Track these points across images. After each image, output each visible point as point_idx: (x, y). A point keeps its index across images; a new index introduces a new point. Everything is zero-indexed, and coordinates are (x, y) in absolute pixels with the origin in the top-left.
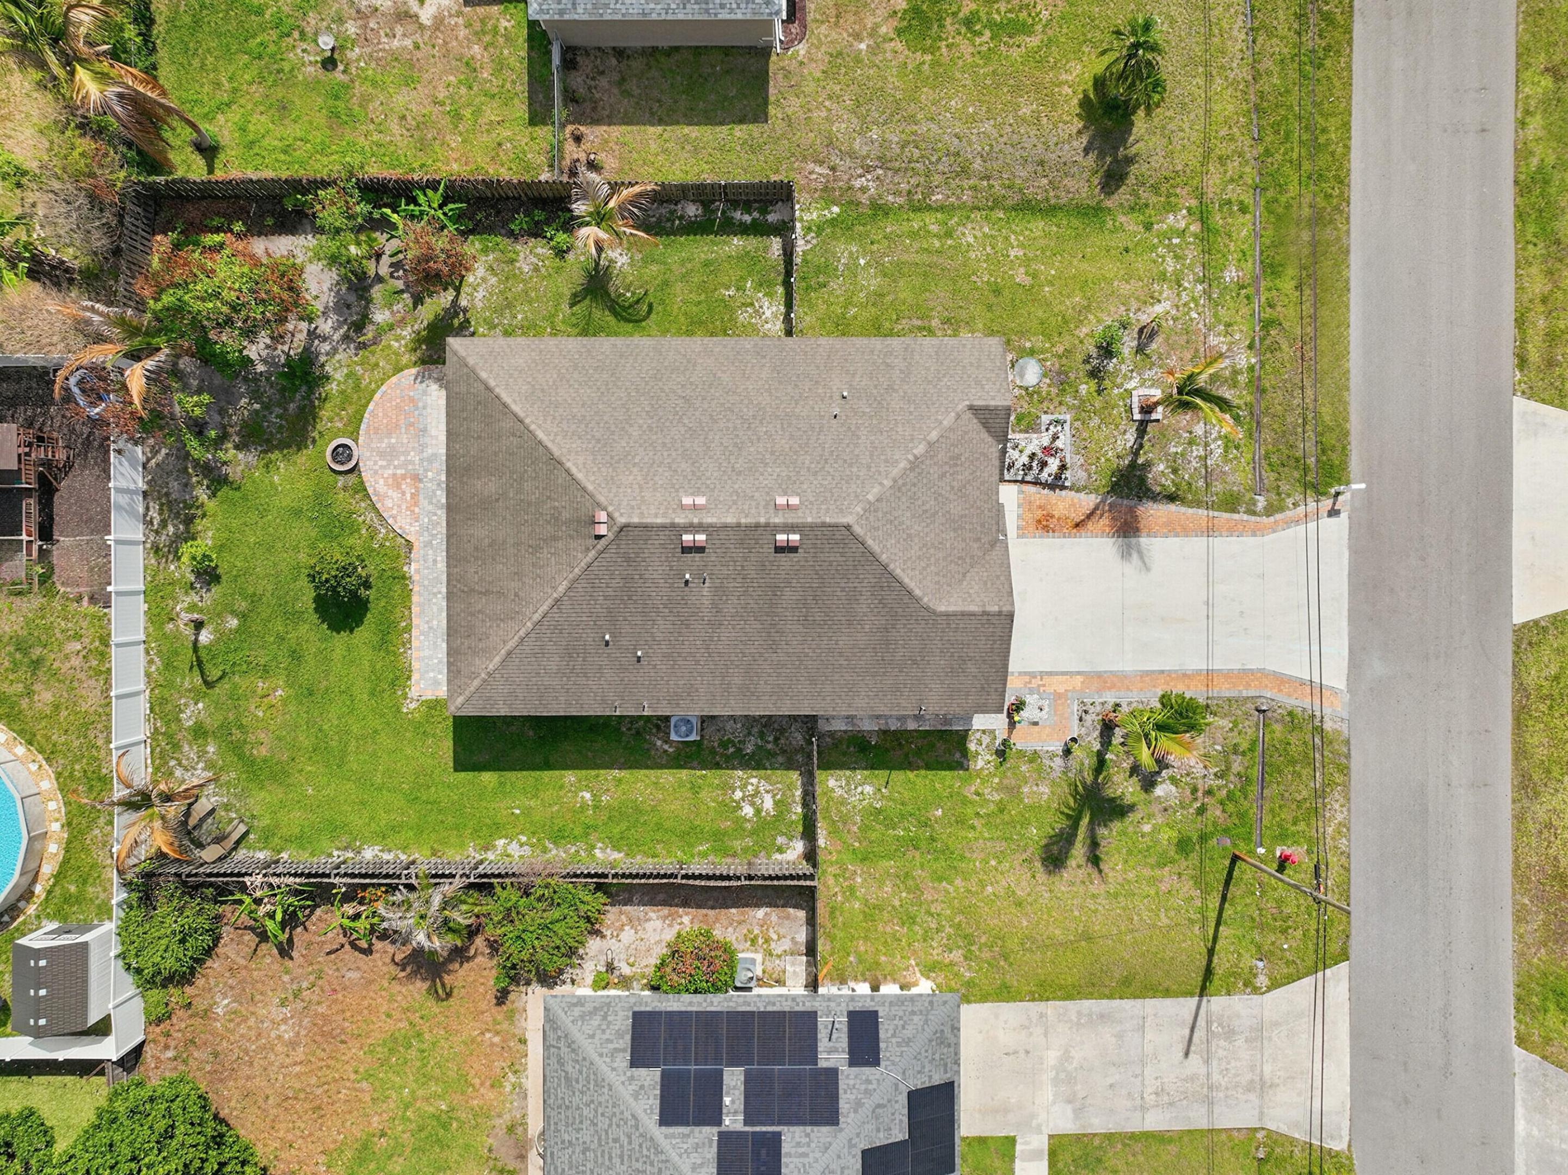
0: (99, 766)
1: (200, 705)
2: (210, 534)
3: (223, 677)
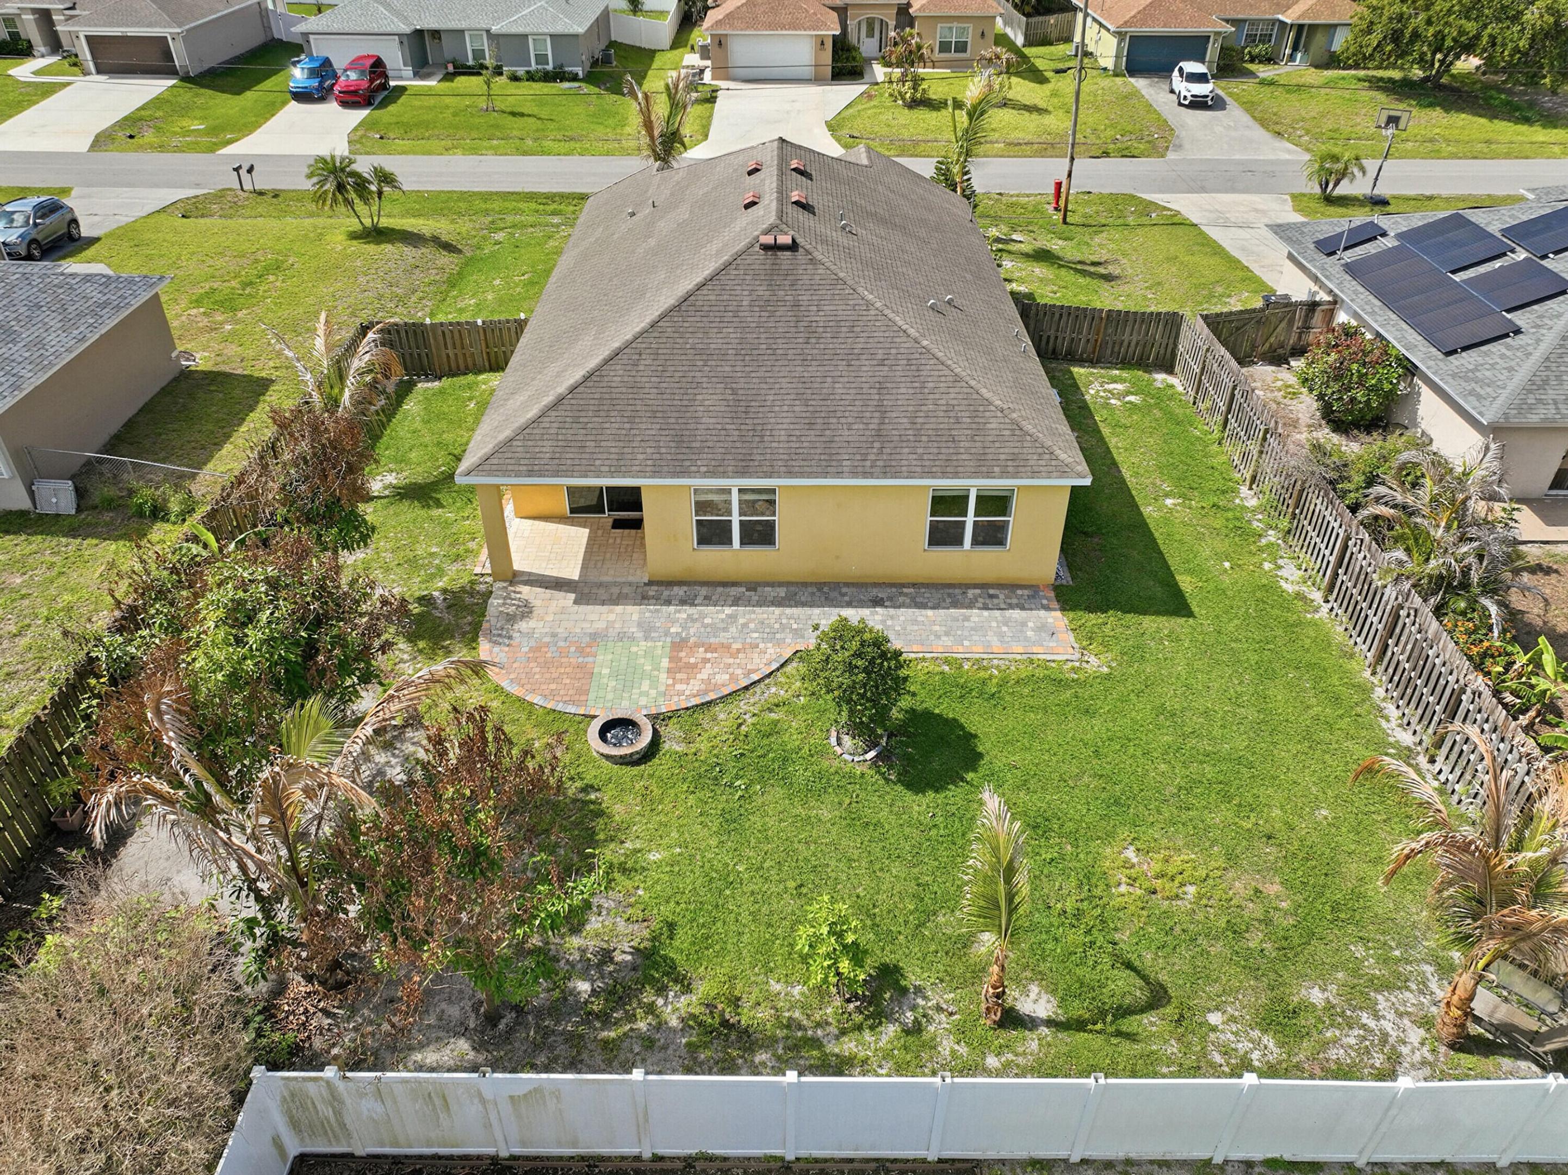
1: (1215, 1018)
2: (776, 987)
3: (1129, 966)
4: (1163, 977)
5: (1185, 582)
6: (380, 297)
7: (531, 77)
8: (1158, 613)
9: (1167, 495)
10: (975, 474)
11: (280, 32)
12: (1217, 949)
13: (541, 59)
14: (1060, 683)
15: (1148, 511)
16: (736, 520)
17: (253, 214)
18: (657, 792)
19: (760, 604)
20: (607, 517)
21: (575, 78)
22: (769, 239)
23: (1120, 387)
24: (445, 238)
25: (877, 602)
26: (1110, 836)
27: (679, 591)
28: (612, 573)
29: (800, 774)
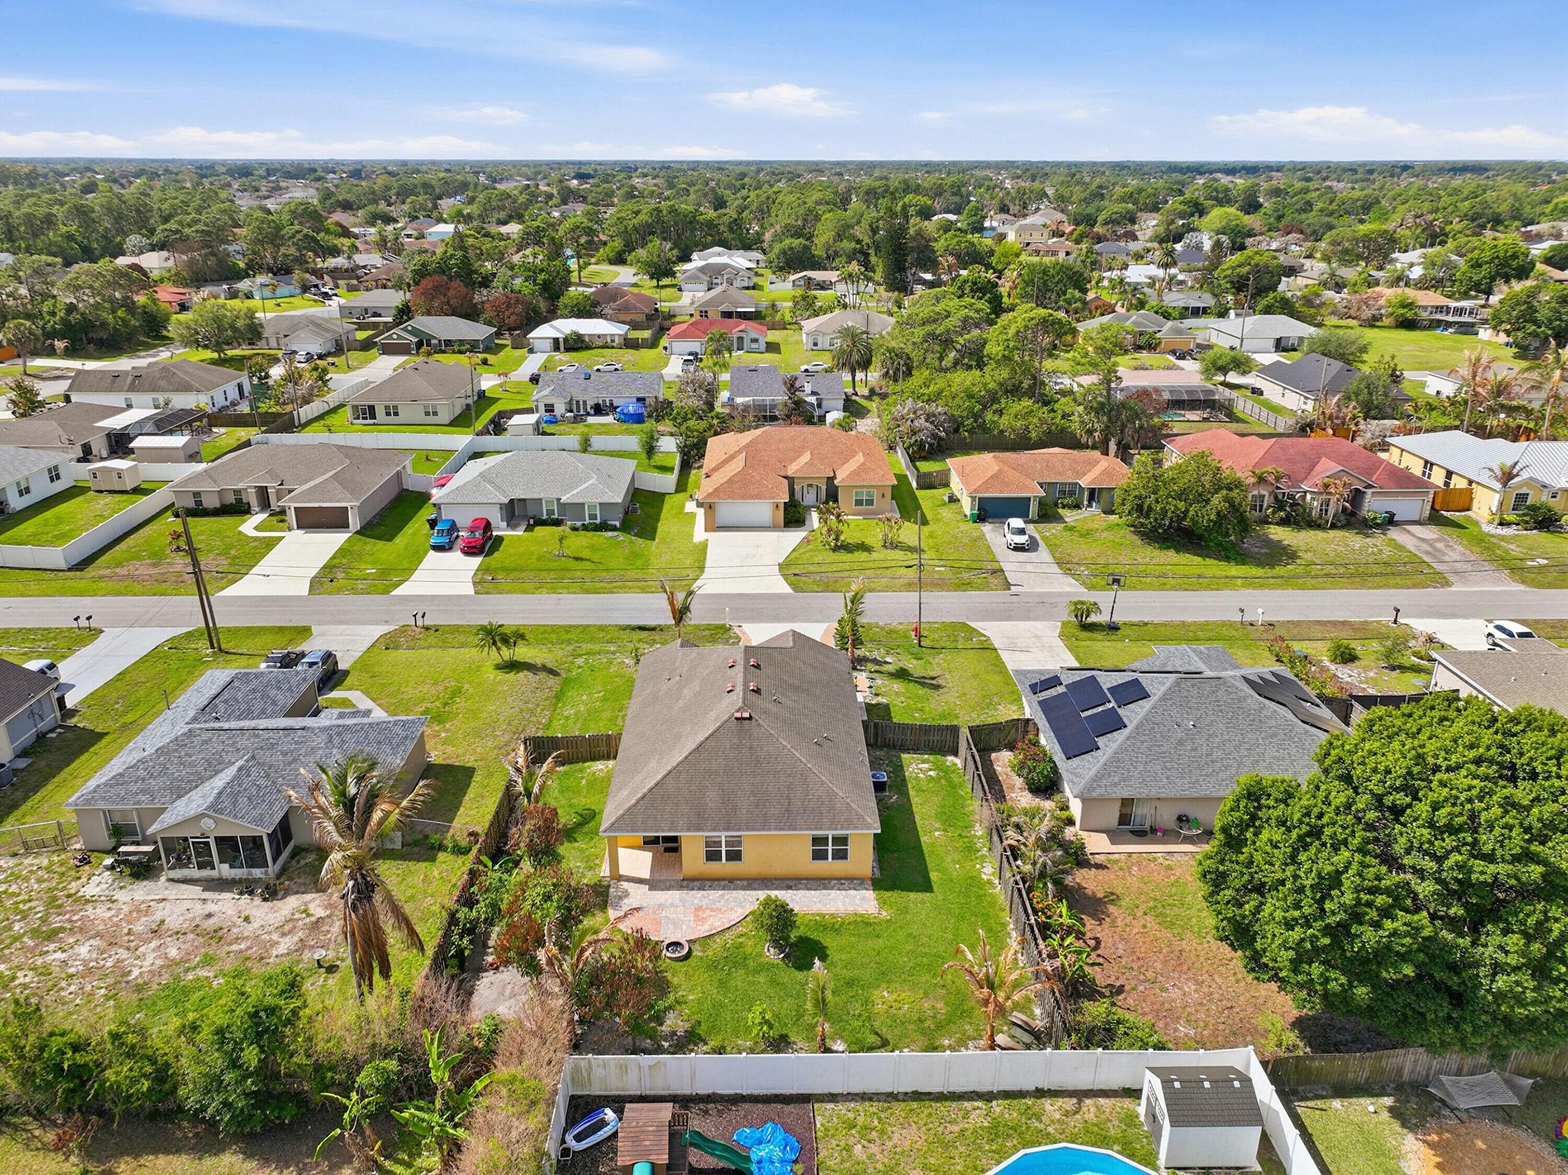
0: (982, 1128)
3: (876, 1033)
4: (889, 1037)
5: (934, 876)
6: (521, 711)
7: (585, 528)
8: (918, 891)
9: (936, 830)
10: (830, 829)
11: (409, 485)
12: (913, 1026)
13: (592, 517)
14: (868, 924)
15: (924, 839)
16: (724, 849)
17: (426, 644)
18: (691, 972)
19: (735, 889)
20: (661, 846)
21: (614, 529)
22: (738, 715)
23: (926, 766)
24: (549, 665)
25: (789, 888)
26: (878, 986)
27: (697, 883)
28: (666, 875)
29: (751, 963)
